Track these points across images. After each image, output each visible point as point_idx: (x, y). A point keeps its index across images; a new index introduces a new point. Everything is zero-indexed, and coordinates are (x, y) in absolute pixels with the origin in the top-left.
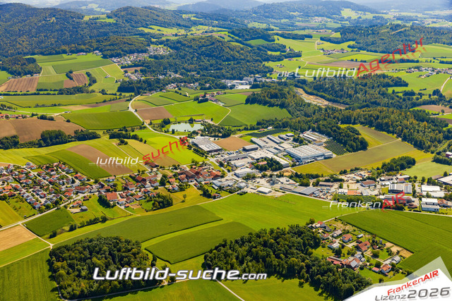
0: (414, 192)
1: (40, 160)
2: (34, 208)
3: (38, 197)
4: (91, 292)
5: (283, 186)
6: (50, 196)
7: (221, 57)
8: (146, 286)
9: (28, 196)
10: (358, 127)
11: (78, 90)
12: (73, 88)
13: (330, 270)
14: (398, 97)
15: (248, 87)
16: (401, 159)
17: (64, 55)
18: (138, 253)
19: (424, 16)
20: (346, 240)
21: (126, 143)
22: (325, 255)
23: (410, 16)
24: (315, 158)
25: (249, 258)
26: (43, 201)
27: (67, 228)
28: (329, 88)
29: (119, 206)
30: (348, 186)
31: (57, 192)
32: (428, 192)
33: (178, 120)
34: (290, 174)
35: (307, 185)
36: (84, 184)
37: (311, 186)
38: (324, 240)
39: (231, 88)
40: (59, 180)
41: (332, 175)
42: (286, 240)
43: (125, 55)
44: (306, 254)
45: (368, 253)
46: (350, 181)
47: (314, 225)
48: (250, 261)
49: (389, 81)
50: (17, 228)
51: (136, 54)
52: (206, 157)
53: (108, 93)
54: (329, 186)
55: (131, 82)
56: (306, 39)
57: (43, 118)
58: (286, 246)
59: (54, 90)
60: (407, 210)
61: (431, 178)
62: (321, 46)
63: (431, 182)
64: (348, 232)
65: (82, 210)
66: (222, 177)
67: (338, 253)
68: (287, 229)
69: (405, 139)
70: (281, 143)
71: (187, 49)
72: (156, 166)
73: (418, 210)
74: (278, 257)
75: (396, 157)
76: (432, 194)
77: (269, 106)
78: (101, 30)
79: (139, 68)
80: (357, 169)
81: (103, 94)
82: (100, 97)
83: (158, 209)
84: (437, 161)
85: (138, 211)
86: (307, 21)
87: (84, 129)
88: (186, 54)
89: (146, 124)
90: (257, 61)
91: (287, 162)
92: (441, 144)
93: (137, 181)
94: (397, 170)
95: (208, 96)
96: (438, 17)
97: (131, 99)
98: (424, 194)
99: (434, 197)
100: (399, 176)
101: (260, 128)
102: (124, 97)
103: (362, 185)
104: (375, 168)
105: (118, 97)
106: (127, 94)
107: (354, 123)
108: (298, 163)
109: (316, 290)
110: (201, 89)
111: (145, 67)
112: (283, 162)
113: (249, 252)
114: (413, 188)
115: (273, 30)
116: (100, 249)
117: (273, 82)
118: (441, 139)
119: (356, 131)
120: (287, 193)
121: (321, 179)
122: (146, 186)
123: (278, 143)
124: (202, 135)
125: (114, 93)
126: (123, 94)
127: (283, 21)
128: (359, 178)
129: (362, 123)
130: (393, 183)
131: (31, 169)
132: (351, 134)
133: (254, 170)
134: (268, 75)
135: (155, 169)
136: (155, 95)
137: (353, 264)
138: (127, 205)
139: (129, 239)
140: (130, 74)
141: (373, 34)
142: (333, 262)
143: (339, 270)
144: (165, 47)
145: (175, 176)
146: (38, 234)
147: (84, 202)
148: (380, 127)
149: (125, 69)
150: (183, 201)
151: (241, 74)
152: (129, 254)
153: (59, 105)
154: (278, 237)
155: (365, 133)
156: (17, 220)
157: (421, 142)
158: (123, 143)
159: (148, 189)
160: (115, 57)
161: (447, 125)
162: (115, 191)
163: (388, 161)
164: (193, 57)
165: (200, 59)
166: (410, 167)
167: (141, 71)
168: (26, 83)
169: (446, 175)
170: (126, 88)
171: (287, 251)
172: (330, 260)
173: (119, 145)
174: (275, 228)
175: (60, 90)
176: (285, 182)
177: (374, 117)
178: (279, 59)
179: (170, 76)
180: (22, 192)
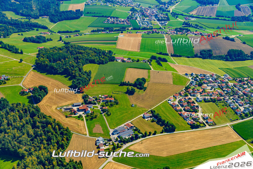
1: (233, 73)
2: (236, 113)
3: (237, 104)
6: (247, 106)
9: (231, 103)
11: (245, 19)
12: (242, 17)
26: (242, 109)
50: (227, 129)
57: (227, 38)
59: (228, 17)
131: (228, 80)
146: (243, 137)
156: (226, 121)
168: (209, 10)
175: (232, 18)
180: (226, 99)
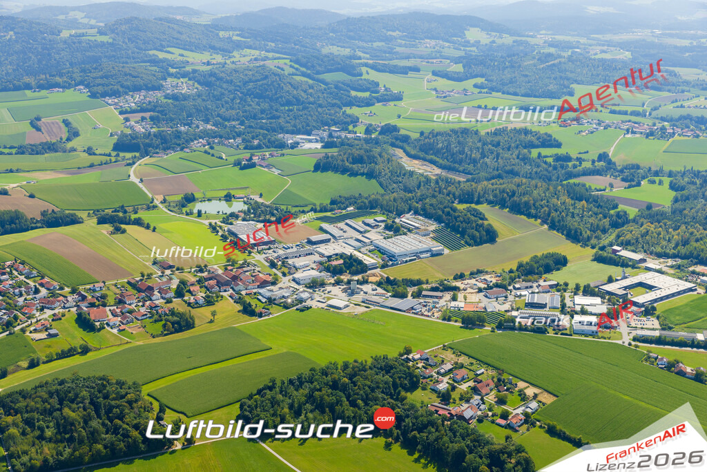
0: (563, 306)
4: (60, 461)
5: (367, 297)
7: (278, 98)
8: (147, 452)
10: (483, 208)
13: (432, 423)
14: (545, 163)
15: (319, 145)
16: (547, 256)
17: (28, 92)
18: (136, 401)
19: (590, 42)
20: (459, 377)
21: (124, 231)
22: (426, 400)
23: (569, 42)
24: (417, 255)
25: (308, 406)
27: (25, 364)
28: (442, 148)
29: (109, 329)
30: (465, 298)
31: (10, 307)
32: (583, 306)
33: (209, 195)
34: (378, 279)
35: (403, 296)
36: (53, 295)
37: (410, 297)
38: (425, 378)
39: (293, 147)
40: (14, 288)
41: (442, 281)
42: (366, 378)
43: (126, 93)
44: (397, 400)
45: (491, 398)
46: (469, 290)
47: (410, 357)
48: (312, 411)
49: (534, 139)
51: (143, 93)
52: (250, 253)
53: (97, 152)
54: (437, 297)
55: (134, 136)
56: (411, 74)
58: (367, 388)
60: (551, 333)
61: (589, 285)
62: (434, 84)
63: (588, 291)
64: (462, 366)
65: (50, 336)
66: (274, 283)
67: (445, 398)
68: (370, 361)
69: (553, 227)
70: (366, 231)
71: (225, 86)
72: (170, 267)
73: (568, 332)
74: (353, 404)
75: (539, 254)
76: (590, 309)
77: (351, 175)
78: (87, 54)
79: (147, 115)
80: (479, 272)
81: (90, 154)
82: (85, 159)
83: (172, 333)
84: (599, 259)
85: (139, 336)
86: (414, 46)
87: (56, 209)
88: (223, 94)
89: (157, 202)
90: (334, 105)
91: (373, 261)
92: (607, 235)
93: (139, 290)
94: (540, 274)
95: (255, 159)
96: (610, 44)
97: (134, 163)
98: (578, 308)
99: (591, 314)
100: (542, 283)
101: (335, 209)
102: (124, 158)
103: (486, 296)
104: (507, 270)
105: (113, 159)
106: (128, 155)
107: (478, 203)
108: (391, 263)
109: (411, 453)
110: (245, 148)
111: (157, 113)
112: (368, 260)
113: (310, 398)
114: (563, 301)
115: (360, 58)
116: (77, 396)
117: (359, 139)
118: (607, 227)
119: (481, 213)
120: (372, 307)
121: (425, 286)
122: (153, 298)
123: (361, 232)
124: (244, 220)
125: (107, 152)
126: (122, 154)
127: (376, 44)
128: (482, 286)
129: (490, 202)
130: (533, 293)
132: (473, 218)
133: (324, 274)
134: (351, 127)
135: (168, 272)
136: (173, 157)
137: (467, 414)
138: (123, 327)
139: (123, 379)
140: (133, 123)
141: (512, 67)
142: (437, 411)
143: (446, 423)
144: (191, 82)
145: (199, 282)
147: (53, 323)
148: (517, 209)
149: (125, 116)
150: (211, 321)
151: (308, 125)
152: (123, 402)
153: (18, 171)
154: (355, 375)
155: (494, 217)
157: (576, 231)
158: (118, 230)
159: (157, 302)
160: (110, 96)
161: (616, 207)
162: (104, 305)
163: (526, 259)
164: (234, 98)
165: (245, 101)
166: (558, 269)
167: (152, 118)
169: (610, 280)
170: (126, 145)
171: (367, 395)
172: (433, 409)
173: (112, 233)
174: (351, 361)
176: (370, 292)
177: (508, 193)
178: (368, 103)
179: (198, 127)
